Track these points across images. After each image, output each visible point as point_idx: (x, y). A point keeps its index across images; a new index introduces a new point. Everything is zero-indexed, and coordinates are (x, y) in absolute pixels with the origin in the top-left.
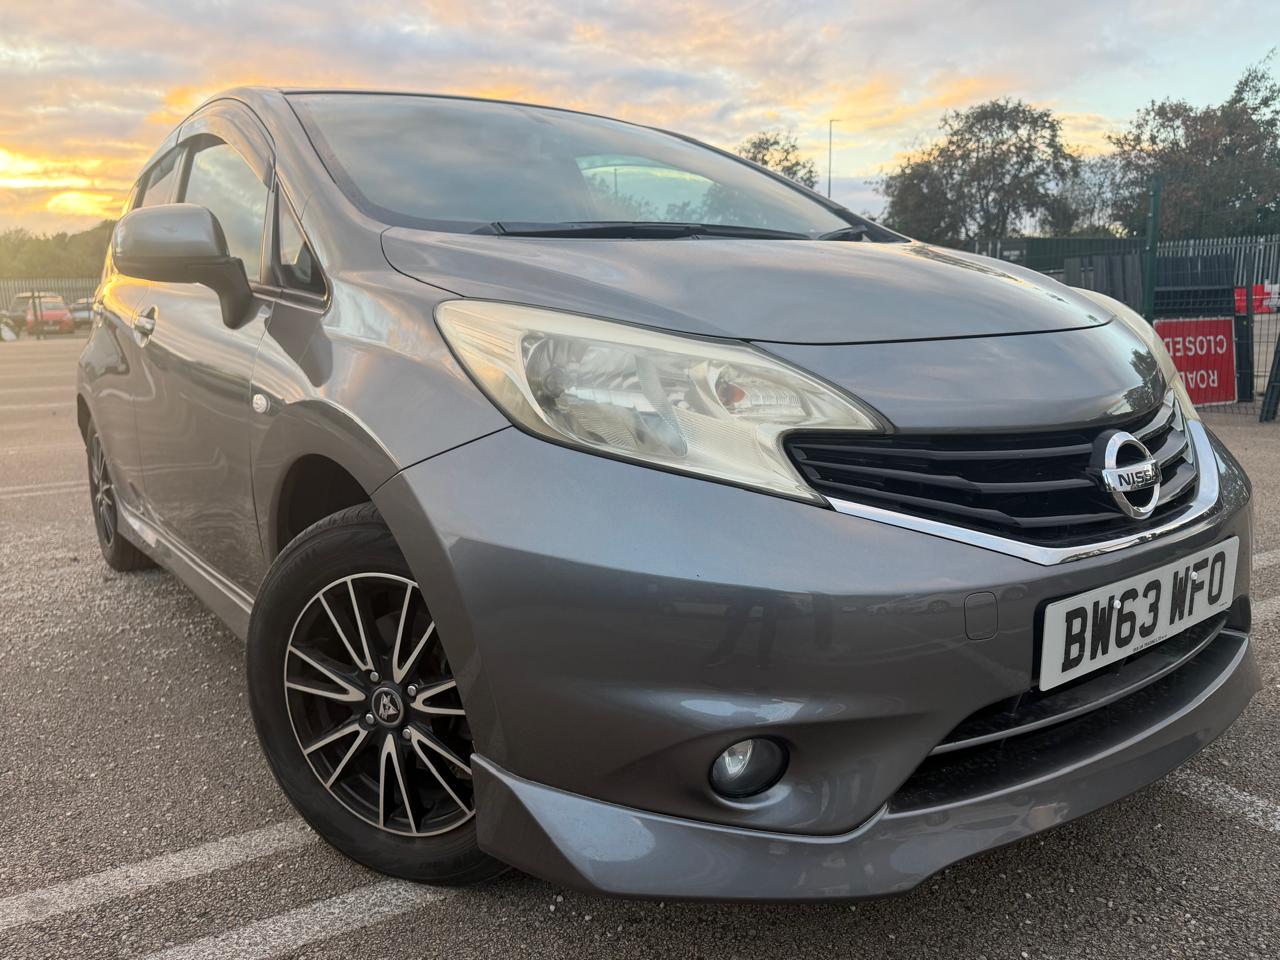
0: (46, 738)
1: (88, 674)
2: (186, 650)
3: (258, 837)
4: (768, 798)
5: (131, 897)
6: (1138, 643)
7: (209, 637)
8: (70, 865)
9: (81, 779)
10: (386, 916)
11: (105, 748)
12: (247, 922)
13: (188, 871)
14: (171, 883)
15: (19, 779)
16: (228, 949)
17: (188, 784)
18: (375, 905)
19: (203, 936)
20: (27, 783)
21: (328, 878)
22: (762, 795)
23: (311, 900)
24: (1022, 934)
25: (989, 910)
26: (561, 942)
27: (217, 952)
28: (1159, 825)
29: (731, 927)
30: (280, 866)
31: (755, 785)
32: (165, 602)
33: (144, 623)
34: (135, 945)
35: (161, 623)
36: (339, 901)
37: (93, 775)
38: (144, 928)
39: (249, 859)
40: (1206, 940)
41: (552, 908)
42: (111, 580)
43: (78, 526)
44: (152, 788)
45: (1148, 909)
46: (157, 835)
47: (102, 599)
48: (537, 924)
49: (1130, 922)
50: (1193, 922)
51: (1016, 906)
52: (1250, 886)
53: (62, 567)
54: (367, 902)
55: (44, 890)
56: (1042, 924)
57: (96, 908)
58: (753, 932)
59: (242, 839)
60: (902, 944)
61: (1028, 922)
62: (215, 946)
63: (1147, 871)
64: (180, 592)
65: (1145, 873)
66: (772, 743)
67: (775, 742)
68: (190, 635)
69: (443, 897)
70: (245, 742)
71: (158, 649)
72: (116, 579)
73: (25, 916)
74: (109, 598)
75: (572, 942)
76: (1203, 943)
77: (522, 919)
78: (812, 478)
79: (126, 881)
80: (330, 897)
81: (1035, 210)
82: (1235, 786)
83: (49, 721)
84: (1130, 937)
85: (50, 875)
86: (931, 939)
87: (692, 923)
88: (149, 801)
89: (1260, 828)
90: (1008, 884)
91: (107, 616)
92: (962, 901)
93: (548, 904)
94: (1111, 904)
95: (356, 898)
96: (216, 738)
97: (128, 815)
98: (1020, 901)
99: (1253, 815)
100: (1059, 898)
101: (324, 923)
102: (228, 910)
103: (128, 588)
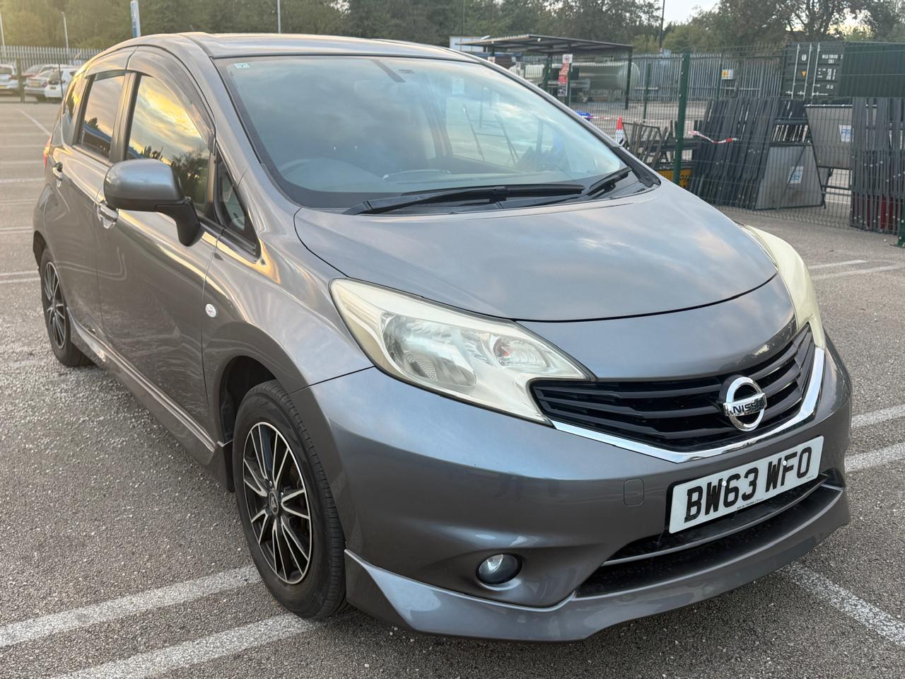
0: (55, 506)
1: (69, 456)
2: (134, 439)
3: (208, 581)
4: (509, 585)
5: (138, 615)
6: (741, 504)
7: (149, 430)
8: (94, 594)
9: (86, 536)
10: (292, 634)
11: (96, 515)
12: (210, 634)
13: (168, 602)
14: (159, 608)
15: (45, 534)
16: (202, 650)
17: (156, 542)
18: (285, 627)
19: (186, 640)
20: (52, 537)
21: (255, 610)
22: (506, 583)
23: (246, 622)
24: (666, 664)
25: (651, 650)
26: (396, 654)
27: (195, 651)
28: (773, 604)
29: (496, 651)
30: (225, 601)
31: (502, 577)
32: (109, 397)
33: (98, 416)
34: (147, 645)
35: (110, 416)
36: (263, 624)
37: (93, 534)
38: (149, 634)
39: (205, 595)
40: (773, 673)
41: (391, 634)
42: (63, 374)
43: (24, 321)
44: (134, 545)
45: (746, 654)
46: (144, 577)
47: (61, 392)
48: (382, 643)
49: (733, 661)
50: (770, 663)
51: (668, 648)
52: (813, 644)
53: (23, 360)
54: (280, 625)
55: (83, 609)
56: (680, 659)
57: (118, 621)
58: (509, 654)
59: (198, 582)
60: (595, 666)
61: (672, 657)
62: (194, 647)
63: (754, 631)
64: (118, 389)
65: (752, 633)
66: (514, 558)
67: (516, 558)
68: (134, 427)
69: (325, 624)
70: (189, 515)
71: (113, 438)
72: (67, 374)
73: (76, 623)
74: (66, 391)
75: (402, 654)
76: (771, 675)
77: (373, 639)
78: (546, 409)
79: (132, 605)
80: (258, 621)
81: (858, 11)
82: (833, 581)
83: (52, 492)
84: (729, 669)
85: (84, 599)
86: (612, 664)
87: (474, 647)
88: (133, 553)
89: (836, 609)
90: (667, 635)
91: (69, 408)
92: (636, 643)
93: (389, 631)
94: (724, 650)
95: (274, 622)
96: (169, 511)
97: (123, 563)
98: (671, 646)
99: (835, 600)
100: (695, 645)
101: (256, 636)
102: (197, 626)
103: (78, 382)
